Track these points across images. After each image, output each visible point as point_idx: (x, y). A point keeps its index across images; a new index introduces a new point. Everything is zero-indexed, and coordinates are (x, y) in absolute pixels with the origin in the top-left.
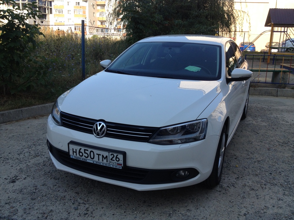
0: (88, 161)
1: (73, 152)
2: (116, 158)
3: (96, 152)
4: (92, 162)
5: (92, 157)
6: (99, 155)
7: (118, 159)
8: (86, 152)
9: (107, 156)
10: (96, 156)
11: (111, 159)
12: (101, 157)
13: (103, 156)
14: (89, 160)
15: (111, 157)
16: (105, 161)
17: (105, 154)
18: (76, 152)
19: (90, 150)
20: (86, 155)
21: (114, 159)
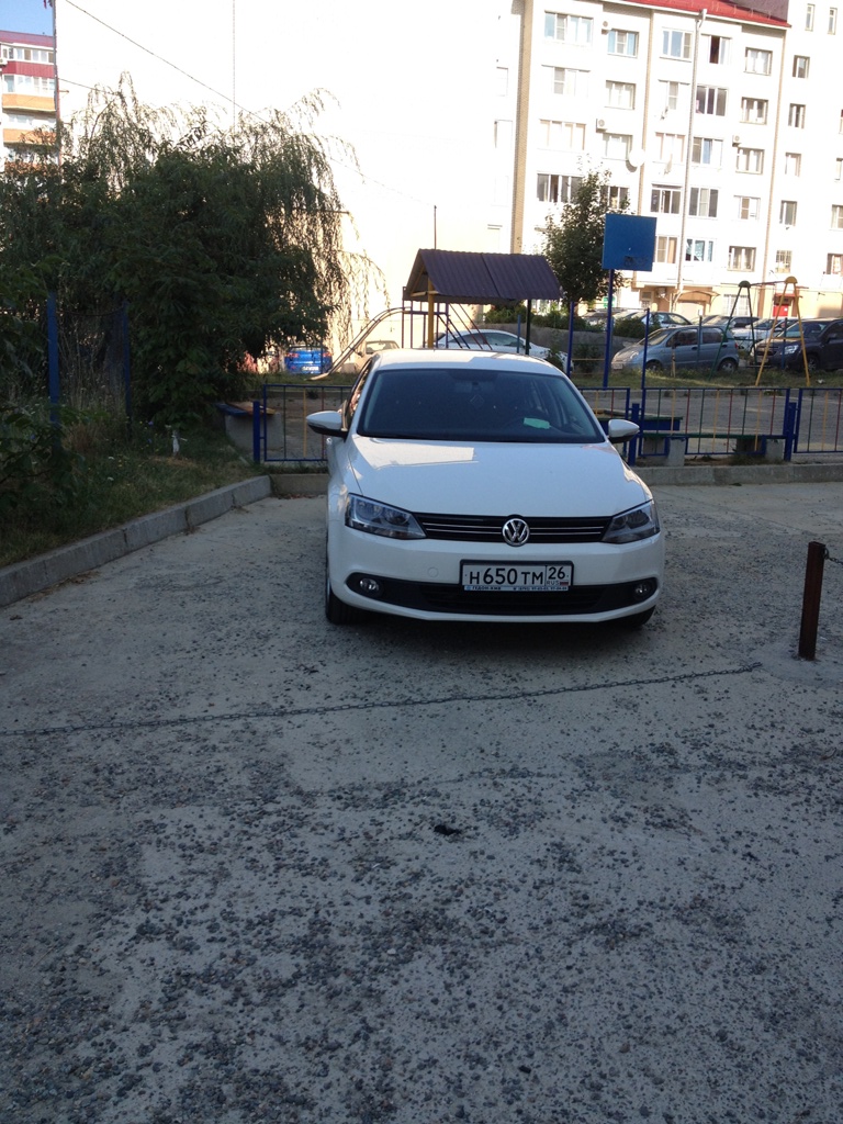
0: (503, 589)
1: (472, 578)
2: (560, 572)
3: (520, 569)
4: (511, 589)
5: (512, 580)
6: (526, 574)
7: (561, 575)
8: (500, 572)
9: (541, 575)
10: (521, 578)
11: (550, 578)
12: (530, 577)
13: (534, 575)
14: (506, 587)
15: (549, 573)
16: (537, 582)
17: (538, 570)
18: (478, 578)
19: (508, 568)
20: (500, 579)
21: (555, 575)
